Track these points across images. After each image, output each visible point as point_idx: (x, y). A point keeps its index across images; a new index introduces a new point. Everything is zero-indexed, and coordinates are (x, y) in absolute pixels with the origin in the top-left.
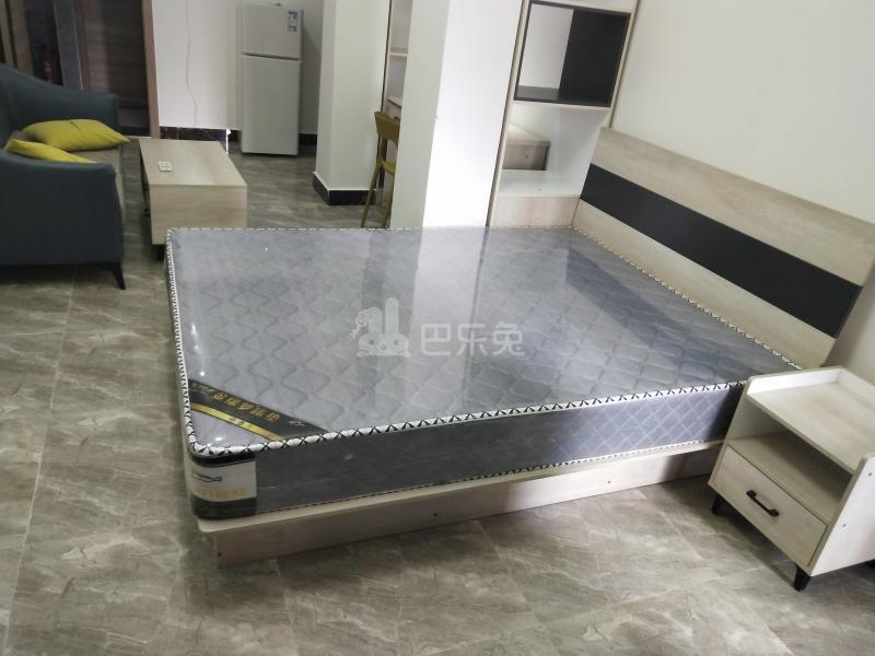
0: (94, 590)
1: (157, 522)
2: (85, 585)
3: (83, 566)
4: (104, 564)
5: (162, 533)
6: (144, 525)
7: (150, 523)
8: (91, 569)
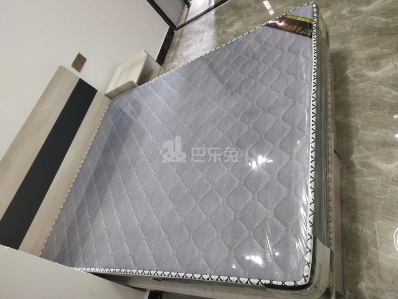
0: (386, 50)
1: (360, 85)
2: (390, 51)
3: (393, 59)
4: (383, 62)
5: (357, 80)
6: (366, 83)
7: (363, 84)
8: (389, 58)
